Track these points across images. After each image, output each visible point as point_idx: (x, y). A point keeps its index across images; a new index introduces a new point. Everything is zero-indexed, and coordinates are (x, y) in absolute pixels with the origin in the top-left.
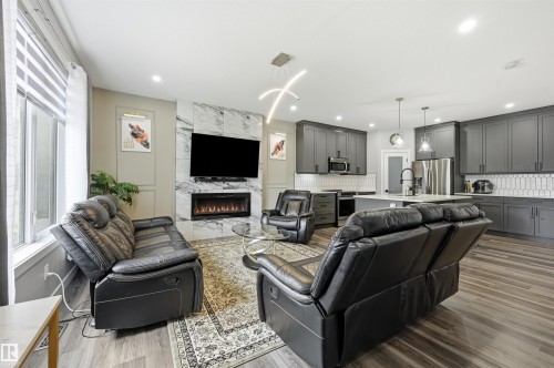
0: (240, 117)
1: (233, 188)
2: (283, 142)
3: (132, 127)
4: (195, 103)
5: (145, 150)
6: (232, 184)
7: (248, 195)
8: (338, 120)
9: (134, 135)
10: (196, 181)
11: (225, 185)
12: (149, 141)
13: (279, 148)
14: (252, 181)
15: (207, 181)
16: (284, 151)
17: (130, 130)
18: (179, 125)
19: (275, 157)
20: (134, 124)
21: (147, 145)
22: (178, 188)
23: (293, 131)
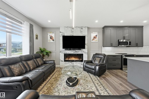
0: (79, 29)
1: (77, 52)
2: (96, 36)
3: (50, 36)
4: (65, 27)
5: (53, 42)
6: (77, 51)
7: (82, 54)
8: (121, 23)
9: (51, 38)
10: (65, 50)
11: (74, 51)
12: (54, 39)
13: (95, 38)
14: (83, 50)
15: (68, 50)
16: (97, 39)
17: (50, 37)
18: (61, 34)
19: (93, 41)
20: (51, 35)
21: (53, 40)
22: (60, 52)
23: (101, 31)
